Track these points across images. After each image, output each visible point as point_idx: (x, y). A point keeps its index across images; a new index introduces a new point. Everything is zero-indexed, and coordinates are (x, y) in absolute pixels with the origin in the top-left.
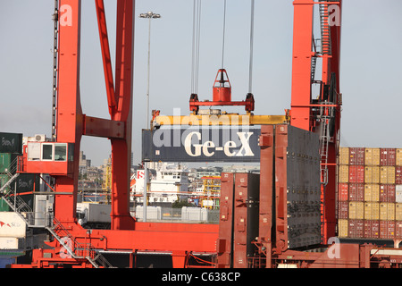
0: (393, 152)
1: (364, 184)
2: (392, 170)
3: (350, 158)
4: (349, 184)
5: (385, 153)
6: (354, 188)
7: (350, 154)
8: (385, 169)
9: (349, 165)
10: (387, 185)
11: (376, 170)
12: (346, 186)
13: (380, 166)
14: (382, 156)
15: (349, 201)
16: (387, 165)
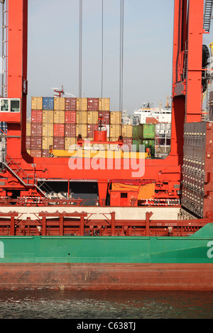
0: (96, 101)
1: (76, 124)
2: (96, 114)
3: (66, 105)
4: (65, 124)
5: (91, 101)
6: (69, 127)
7: (66, 102)
8: (91, 113)
9: (65, 111)
10: (93, 124)
11: (84, 114)
12: (63, 126)
13: (87, 111)
14: (88, 104)
15: (65, 137)
16: (93, 110)
